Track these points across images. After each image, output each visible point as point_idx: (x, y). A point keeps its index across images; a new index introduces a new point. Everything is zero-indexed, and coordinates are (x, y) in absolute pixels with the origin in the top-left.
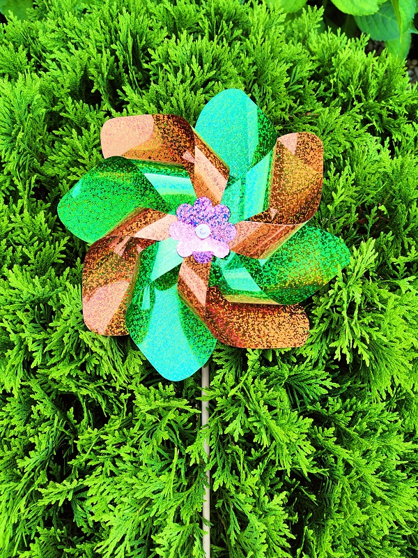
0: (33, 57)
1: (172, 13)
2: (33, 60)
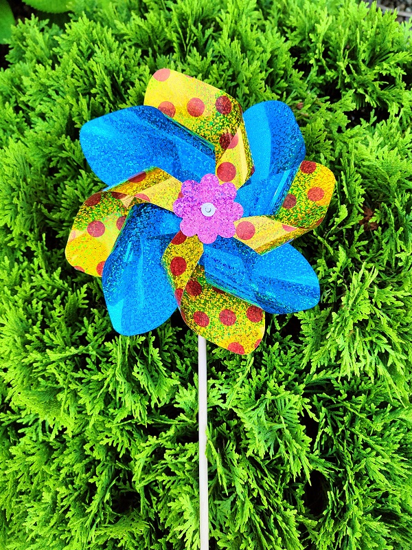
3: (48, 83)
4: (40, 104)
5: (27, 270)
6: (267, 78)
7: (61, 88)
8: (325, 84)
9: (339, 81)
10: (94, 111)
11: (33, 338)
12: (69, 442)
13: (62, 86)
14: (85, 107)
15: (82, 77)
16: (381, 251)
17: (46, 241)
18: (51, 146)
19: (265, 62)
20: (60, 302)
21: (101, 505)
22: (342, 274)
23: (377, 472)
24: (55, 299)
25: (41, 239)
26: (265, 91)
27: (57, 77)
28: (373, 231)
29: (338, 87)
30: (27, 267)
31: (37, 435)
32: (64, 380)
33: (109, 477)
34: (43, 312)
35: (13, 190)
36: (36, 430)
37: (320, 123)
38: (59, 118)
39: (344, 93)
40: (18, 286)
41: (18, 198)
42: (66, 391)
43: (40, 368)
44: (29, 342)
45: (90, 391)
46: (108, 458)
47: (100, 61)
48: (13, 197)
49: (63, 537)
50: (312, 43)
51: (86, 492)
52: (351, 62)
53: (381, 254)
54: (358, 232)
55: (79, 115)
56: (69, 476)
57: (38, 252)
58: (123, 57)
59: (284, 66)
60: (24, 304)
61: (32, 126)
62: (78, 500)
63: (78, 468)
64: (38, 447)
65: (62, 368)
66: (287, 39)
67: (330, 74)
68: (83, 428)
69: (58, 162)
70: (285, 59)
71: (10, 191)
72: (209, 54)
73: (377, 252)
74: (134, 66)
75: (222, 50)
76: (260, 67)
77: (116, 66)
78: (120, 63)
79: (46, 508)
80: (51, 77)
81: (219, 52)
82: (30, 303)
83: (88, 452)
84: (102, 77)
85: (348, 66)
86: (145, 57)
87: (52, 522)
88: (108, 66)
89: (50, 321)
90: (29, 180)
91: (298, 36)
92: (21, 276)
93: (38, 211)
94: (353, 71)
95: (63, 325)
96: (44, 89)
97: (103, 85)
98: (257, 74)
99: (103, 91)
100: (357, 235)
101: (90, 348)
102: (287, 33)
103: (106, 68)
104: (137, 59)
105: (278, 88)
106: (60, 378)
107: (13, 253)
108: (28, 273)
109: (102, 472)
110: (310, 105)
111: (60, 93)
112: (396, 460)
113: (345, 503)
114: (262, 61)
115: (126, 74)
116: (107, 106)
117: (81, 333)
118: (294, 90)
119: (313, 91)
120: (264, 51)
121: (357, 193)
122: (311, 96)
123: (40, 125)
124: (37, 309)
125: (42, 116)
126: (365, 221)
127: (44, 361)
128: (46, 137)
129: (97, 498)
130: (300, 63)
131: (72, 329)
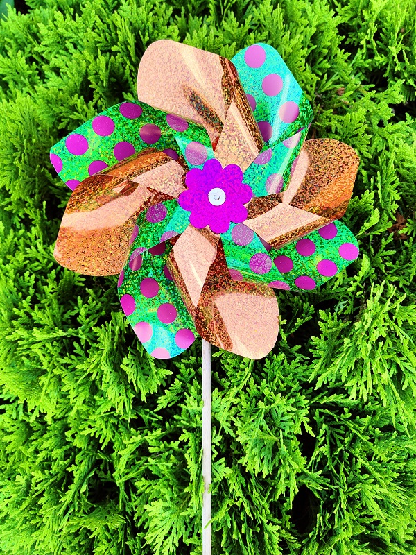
3: (66, 34)
4: (56, 57)
5: (23, 239)
6: (309, 56)
7: (79, 41)
8: (371, 70)
9: (388, 68)
10: (113, 71)
11: (21, 313)
12: (50, 425)
13: (81, 40)
14: (103, 66)
15: (103, 31)
16: (408, 264)
17: (46, 209)
18: (62, 105)
19: (309, 37)
20: (55, 276)
21: (77, 494)
22: (362, 285)
23: (372, 500)
24: (50, 273)
25: (41, 208)
26: (304, 70)
27: (77, 28)
28: (403, 241)
29: (385, 75)
30: (24, 236)
31: (18, 414)
32: (49, 363)
33: (88, 466)
34: (35, 286)
35: (16, 150)
36: (17, 408)
37: (360, 114)
38: (73, 75)
39: (392, 82)
40: (11, 256)
41: (20, 159)
42: (49, 375)
43: (26, 347)
44: (16, 317)
45: (75, 378)
46: (89, 447)
47: (125, 15)
48: (15, 157)
49: (33, 522)
50: (363, 21)
51: (63, 479)
52: (404, 48)
53: (408, 267)
54: (386, 240)
55: (96, 74)
56: (47, 460)
57: (37, 220)
58: (151, 13)
59: (329, 44)
60: (15, 275)
61: (45, 80)
62: (54, 486)
63: (57, 453)
64: (18, 425)
65: (48, 349)
66: (336, 14)
67: (380, 59)
68: (66, 413)
69: (68, 124)
70: (331, 37)
71: (12, 151)
72: (248, 21)
73: (404, 264)
74: (163, 25)
75: (262, 18)
76: (302, 42)
77: (143, 23)
78: (148, 20)
79: (20, 490)
80: (70, 27)
81: (259, 20)
82: (22, 274)
83: (69, 439)
84: (126, 34)
85: (401, 53)
86: (176, 16)
87: (24, 505)
88: (133, 22)
89: (42, 296)
90: (34, 141)
91: (349, 12)
92: (16, 245)
93: (42, 175)
94: (406, 59)
95: (55, 303)
96: (61, 41)
97: (126, 43)
98: (298, 50)
99: (125, 50)
100: (384, 243)
101: (80, 332)
102: (337, 7)
103: (131, 23)
104: (168, 18)
105: (319, 69)
106: (45, 361)
107: (10, 218)
108: (24, 242)
109: (82, 461)
110: (352, 92)
111: (78, 47)
112: (393, 489)
113: (333, 526)
114: (306, 36)
115: (153, 33)
116: (127, 67)
117: (73, 313)
118: (337, 73)
119: (357, 76)
120: (309, 25)
121: (392, 198)
122: (355, 81)
123: (53, 80)
124: (29, 282)
125: (57, 70)
126: (395, 229)
127: (30, 340)
128: (57, 95)
129: (73, 487)
130: (347, 43)
131: (64, 308)
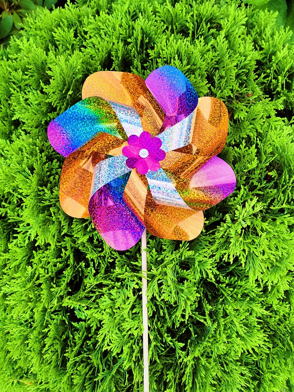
0: (78, 36)
1: (171, 12)
2: (78, 38)
